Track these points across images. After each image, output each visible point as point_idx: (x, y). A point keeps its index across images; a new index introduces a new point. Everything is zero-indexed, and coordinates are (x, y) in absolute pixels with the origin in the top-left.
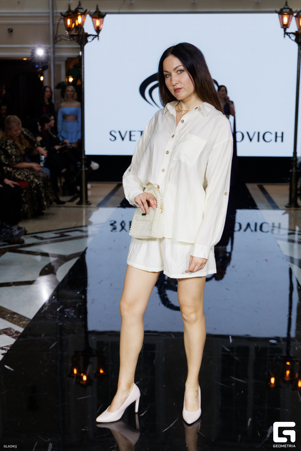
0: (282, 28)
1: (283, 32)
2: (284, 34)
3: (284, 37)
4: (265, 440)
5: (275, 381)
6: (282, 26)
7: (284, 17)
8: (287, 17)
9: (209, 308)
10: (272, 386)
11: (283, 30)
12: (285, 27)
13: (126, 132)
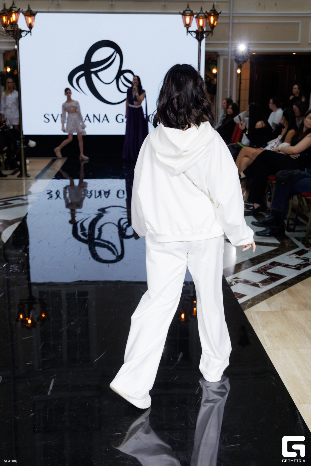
0: (185, 27)
1: (186, 31)
2: (187, 32)
3: (187, 34)
4: (177, 363)
5: (185, 316)
6: (185, 25)
7: (186, 17)
8: (189, 18)
9: (130, 260)
10: (183, 320)
11: (185, 28)
12: (187, 26)
13: (58, 115)
